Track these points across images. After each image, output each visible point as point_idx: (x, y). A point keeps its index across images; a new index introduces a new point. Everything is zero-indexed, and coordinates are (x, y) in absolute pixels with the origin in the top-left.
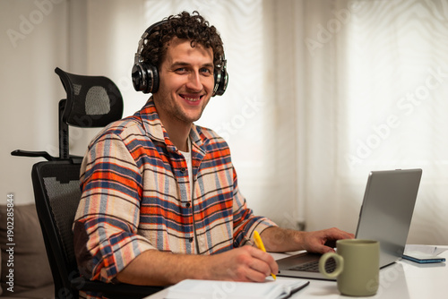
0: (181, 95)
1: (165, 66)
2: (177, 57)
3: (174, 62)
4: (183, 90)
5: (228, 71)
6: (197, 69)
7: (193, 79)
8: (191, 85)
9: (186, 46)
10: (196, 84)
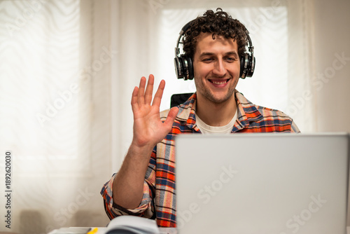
0: (209, 80)
1: (197, 57)
2: (204, 49)
3: (202, 53)
4: (210, 75)
5: (254, 56)
6: (220, 57)
7: (217, 66)
8: (216, 71)
9: (209, 38)
10: (219, 70)
